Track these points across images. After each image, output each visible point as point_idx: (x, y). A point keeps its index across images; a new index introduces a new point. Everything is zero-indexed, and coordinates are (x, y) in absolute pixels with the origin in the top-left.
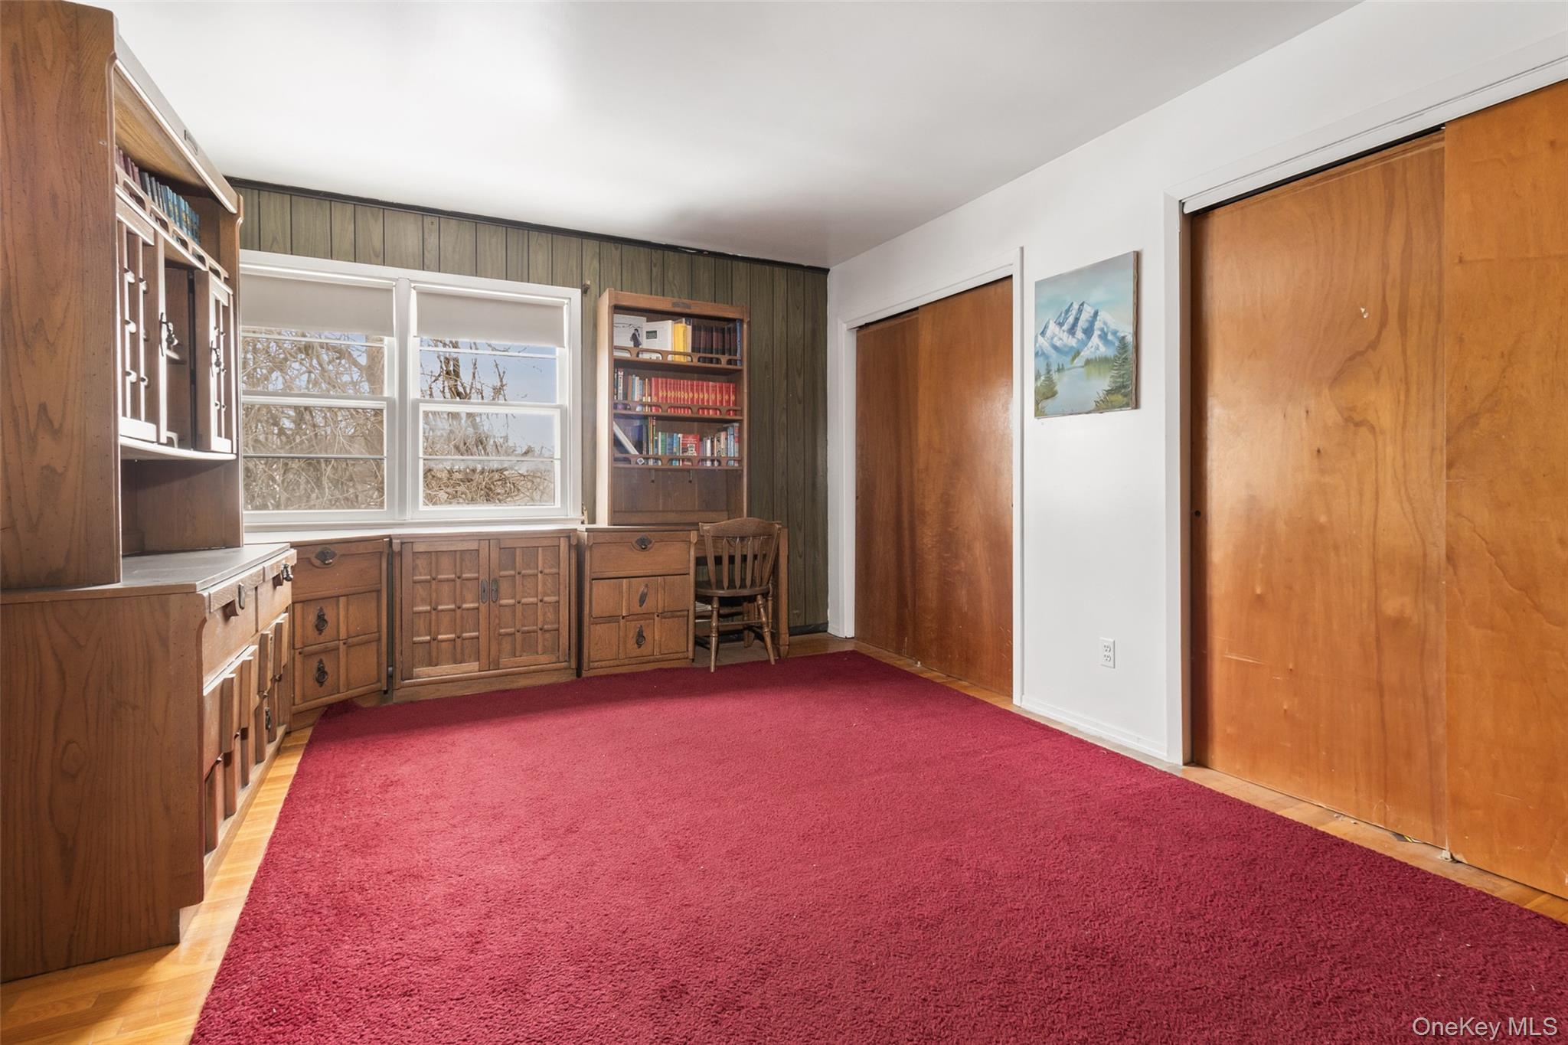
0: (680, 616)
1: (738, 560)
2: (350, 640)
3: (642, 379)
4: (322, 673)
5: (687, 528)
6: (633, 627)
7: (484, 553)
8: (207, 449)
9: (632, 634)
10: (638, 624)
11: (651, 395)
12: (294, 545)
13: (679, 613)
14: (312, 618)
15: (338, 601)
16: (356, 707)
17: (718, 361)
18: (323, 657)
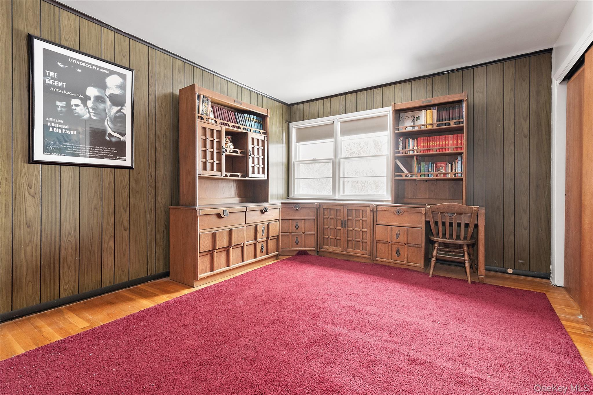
0: (417, 247)
1: (447, 224)
2: (305, 233)
3: (414, 139)
4: (297, 241)
5: (421, 206)
6: (395, 248)
7: (342, 210)
8: (248, 177)
9: (394, 251)
10: (397, 246)
11: (417, 146)
12: (282, 203)
13: (417, 246)
14: (294, 225)
15: (302, 221)
16: (309, 254)
17: (449, 124)
18: (298, 236)
